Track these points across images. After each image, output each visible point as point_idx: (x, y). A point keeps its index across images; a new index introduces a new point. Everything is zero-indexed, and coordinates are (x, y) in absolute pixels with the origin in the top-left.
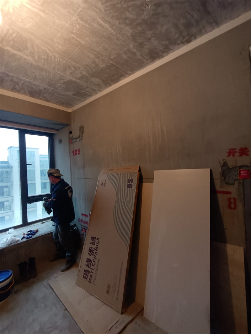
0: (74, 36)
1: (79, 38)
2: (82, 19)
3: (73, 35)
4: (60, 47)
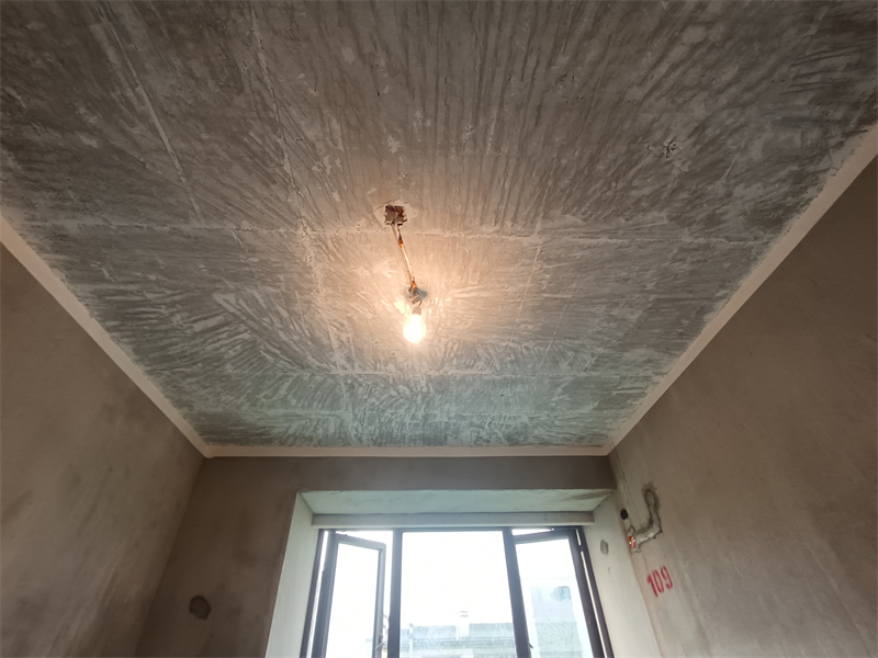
0: (548, 295)
1: (557, 293)
2: (549, 261)
3: (545, 295)
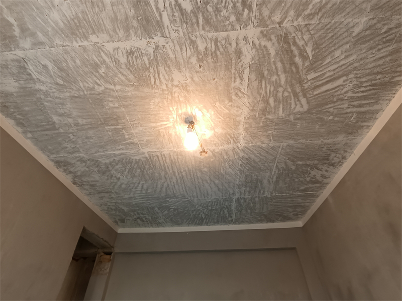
0: (118, 127)
1: (115, 129)
3: (120, 127)
4: (111, 105)
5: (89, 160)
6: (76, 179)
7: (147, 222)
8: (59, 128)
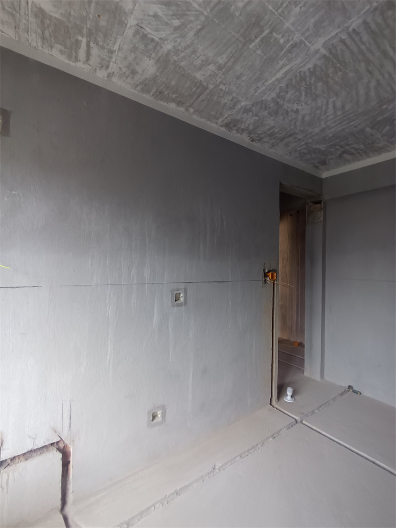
4: (240, 4)
5: (253, 105)
6: (252, 136)
7: (359, 153)
8: (207, 85)
